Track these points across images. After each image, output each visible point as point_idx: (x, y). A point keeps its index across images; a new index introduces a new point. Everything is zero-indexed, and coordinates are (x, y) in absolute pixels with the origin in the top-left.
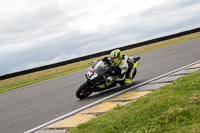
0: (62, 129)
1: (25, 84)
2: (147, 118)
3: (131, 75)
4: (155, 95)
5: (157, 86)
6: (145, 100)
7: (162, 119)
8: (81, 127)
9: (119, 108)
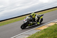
0: (39, 30)
3: (40, 21)
9: (56, 25)
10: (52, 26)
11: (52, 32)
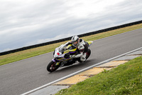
0: (66, 85)
1: (37, 54)
2: (126, 79)
4: (131, 63)
5: (132, 57)
6: (124, 67)
7: (137, 80)
8: (79, 84)
9: (105, 72)
10: (98, 76)
11: (98, 89)
